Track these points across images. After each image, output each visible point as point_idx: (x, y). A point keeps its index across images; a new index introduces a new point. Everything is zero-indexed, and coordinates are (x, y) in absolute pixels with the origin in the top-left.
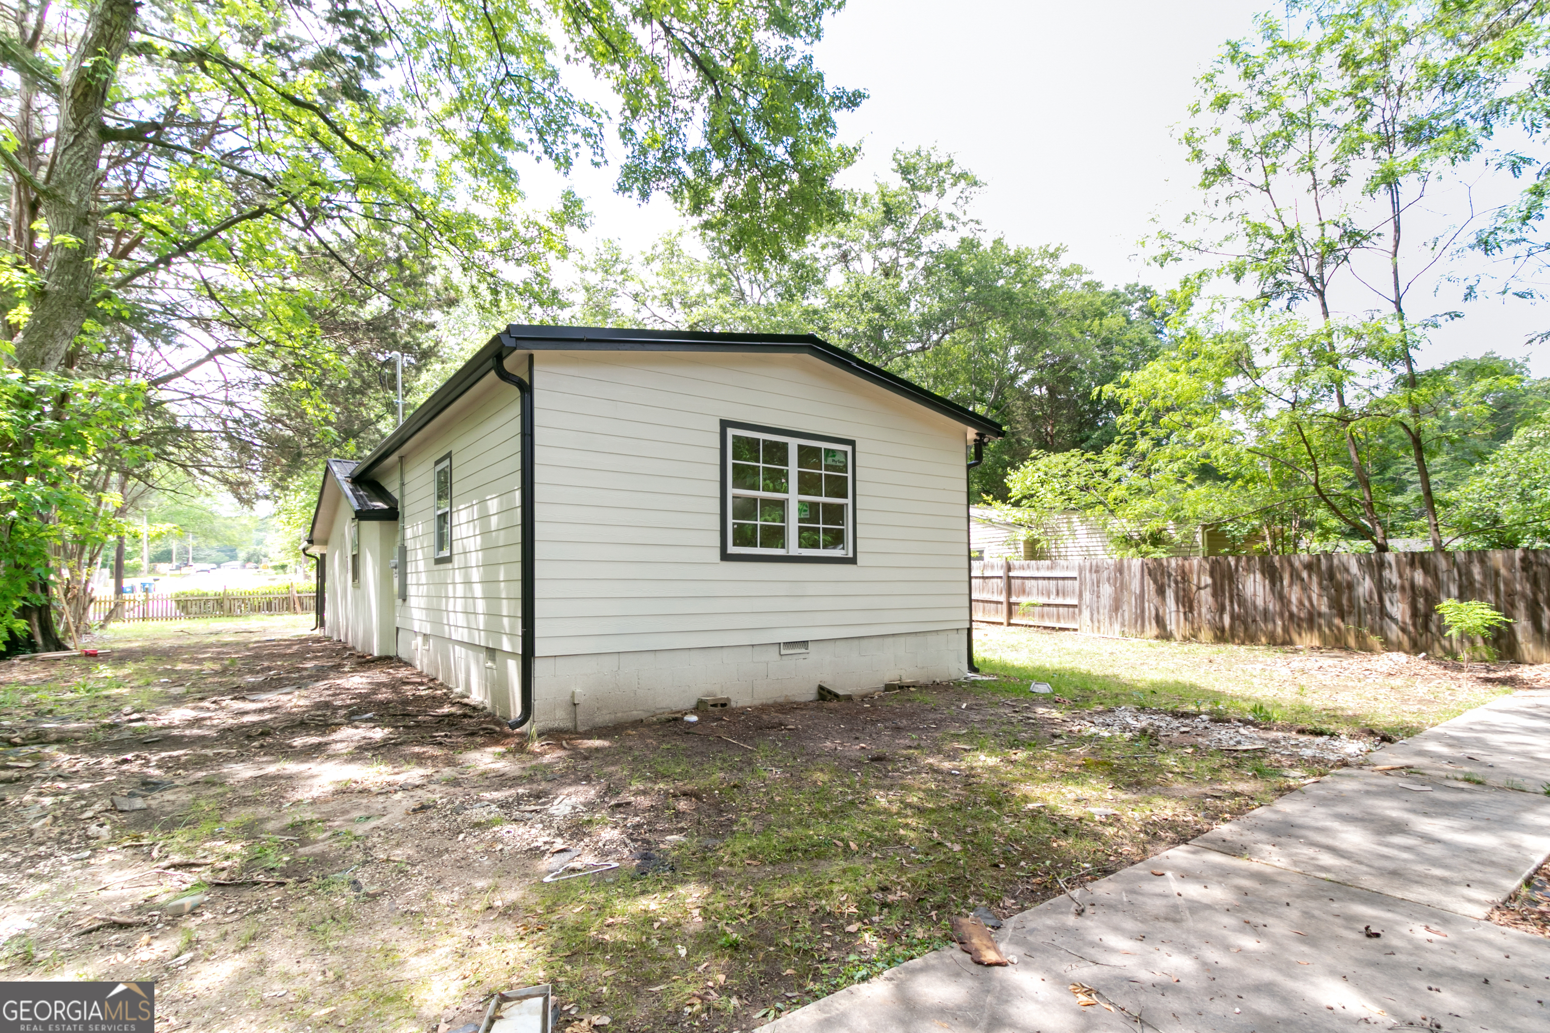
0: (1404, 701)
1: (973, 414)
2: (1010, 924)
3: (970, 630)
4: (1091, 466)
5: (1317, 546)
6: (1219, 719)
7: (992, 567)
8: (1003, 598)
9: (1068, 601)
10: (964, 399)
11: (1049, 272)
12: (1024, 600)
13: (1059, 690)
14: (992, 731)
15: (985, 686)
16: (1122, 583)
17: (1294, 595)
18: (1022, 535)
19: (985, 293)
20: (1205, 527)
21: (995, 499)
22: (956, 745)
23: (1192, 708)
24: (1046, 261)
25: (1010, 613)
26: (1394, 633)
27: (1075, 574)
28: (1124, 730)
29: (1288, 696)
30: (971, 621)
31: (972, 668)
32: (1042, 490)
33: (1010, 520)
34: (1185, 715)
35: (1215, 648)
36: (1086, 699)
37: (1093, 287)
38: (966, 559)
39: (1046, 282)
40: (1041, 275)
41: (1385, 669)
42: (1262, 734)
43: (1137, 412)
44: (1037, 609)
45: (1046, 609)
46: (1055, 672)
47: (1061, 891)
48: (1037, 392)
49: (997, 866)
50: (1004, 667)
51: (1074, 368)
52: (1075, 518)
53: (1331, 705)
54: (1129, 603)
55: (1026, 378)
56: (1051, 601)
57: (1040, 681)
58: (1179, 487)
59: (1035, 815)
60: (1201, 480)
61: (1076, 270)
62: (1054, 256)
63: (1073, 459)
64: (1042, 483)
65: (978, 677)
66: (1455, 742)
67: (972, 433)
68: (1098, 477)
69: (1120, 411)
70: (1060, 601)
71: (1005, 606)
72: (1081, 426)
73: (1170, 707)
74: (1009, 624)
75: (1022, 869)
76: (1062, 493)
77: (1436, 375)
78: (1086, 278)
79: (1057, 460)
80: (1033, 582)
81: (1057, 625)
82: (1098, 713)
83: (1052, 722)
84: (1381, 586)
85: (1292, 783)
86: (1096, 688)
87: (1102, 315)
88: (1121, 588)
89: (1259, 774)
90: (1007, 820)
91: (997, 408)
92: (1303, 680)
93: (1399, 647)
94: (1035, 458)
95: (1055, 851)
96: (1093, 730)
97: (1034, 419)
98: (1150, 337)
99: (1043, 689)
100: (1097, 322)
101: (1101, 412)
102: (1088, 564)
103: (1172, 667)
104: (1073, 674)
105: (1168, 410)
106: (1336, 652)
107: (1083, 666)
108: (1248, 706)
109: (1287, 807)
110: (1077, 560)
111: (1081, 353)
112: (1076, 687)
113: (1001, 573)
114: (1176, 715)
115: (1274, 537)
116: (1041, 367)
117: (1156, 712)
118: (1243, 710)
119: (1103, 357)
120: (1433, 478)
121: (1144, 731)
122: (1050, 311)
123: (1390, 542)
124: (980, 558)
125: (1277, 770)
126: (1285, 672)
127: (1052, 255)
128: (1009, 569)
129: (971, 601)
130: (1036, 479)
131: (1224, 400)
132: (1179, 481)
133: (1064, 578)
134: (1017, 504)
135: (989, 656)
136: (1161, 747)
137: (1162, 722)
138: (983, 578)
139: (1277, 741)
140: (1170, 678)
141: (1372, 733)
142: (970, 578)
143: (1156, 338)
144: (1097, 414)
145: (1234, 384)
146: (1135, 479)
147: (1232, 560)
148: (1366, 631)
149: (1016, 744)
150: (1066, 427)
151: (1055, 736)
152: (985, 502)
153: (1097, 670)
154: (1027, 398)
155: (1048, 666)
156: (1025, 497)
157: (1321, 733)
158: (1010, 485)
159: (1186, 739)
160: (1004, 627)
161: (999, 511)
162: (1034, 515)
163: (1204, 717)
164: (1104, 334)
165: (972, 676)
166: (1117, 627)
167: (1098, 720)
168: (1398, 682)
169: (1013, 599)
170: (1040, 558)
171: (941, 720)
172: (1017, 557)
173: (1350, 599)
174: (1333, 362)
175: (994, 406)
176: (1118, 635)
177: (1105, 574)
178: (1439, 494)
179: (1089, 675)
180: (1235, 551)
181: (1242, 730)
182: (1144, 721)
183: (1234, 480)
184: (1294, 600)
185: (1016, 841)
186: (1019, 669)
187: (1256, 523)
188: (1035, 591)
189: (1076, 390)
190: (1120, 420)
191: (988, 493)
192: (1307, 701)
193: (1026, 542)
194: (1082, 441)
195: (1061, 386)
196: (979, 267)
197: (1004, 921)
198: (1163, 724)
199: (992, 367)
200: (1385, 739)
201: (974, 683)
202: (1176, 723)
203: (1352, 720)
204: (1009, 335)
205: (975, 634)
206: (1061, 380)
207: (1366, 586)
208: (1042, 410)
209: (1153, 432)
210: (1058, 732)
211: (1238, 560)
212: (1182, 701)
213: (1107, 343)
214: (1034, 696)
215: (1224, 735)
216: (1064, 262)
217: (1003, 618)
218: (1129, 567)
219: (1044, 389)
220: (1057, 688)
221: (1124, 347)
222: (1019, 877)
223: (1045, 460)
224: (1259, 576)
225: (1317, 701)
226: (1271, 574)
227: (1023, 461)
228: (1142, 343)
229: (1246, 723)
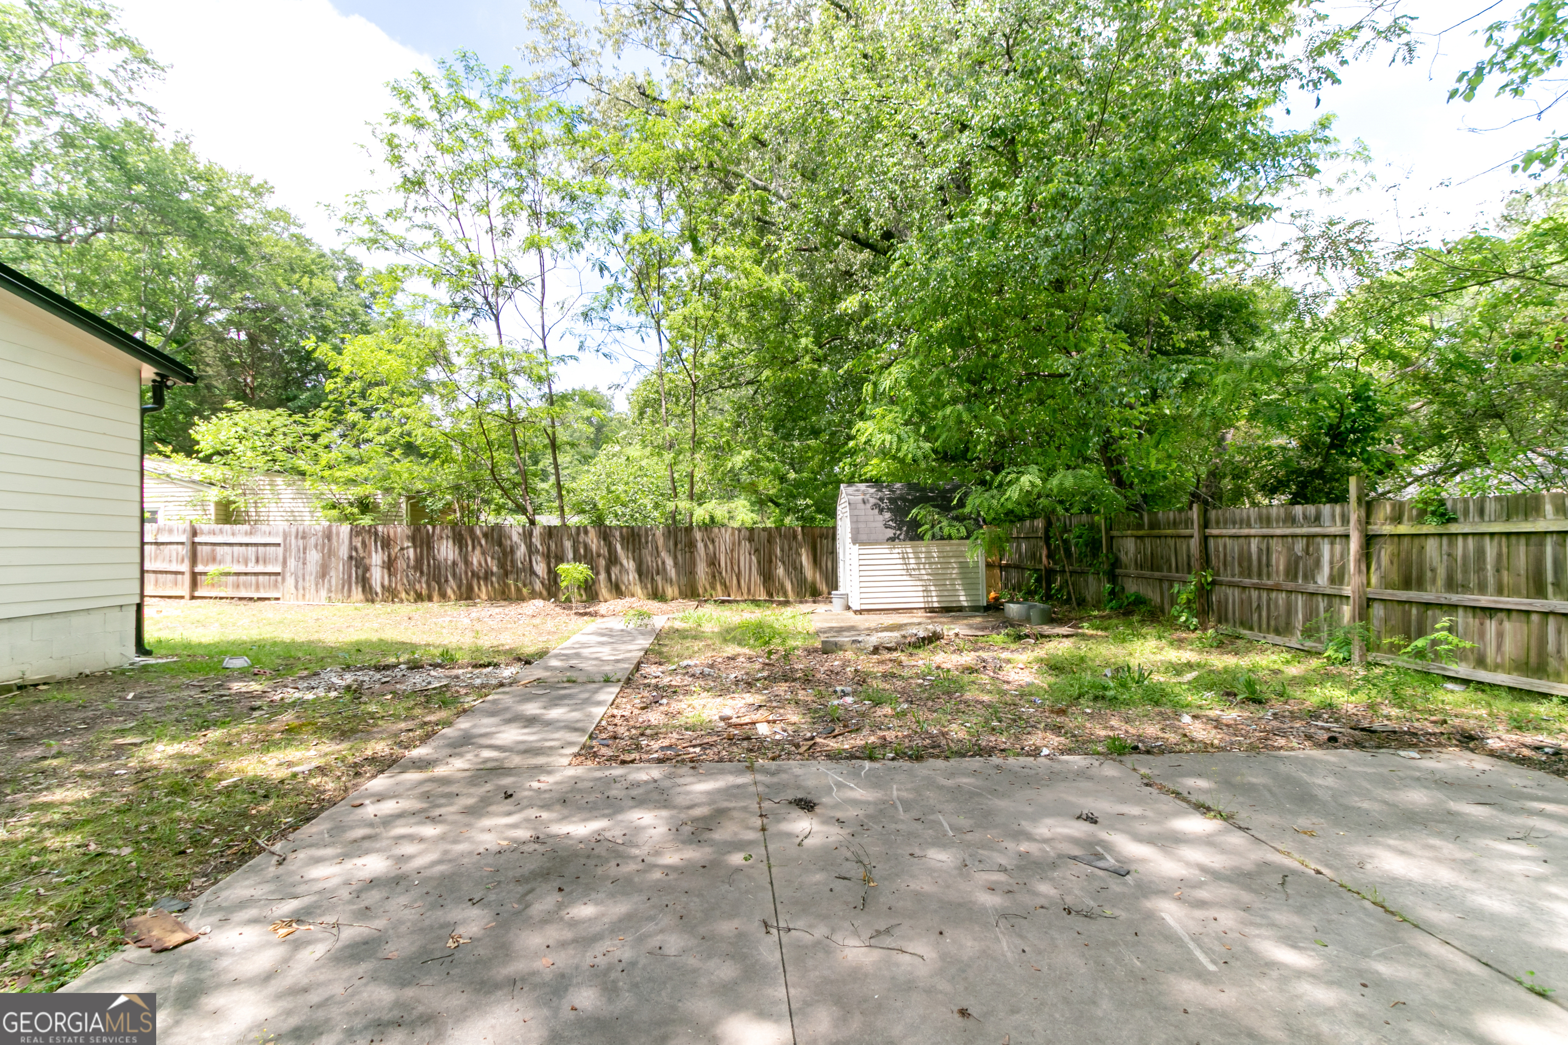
0: (540, 634)
1: (142, 344)
2: (199, 902)
3: (139, 608)
4: (300, 429)
5: (492, 519)
6: (415, 666)
7: (171, 531)
8: (185, 567)
9: (270, 569)
10: (129, 322)
11: (249, 207)
12: (212, 569)
13: (259, 661)
14: (173, 717)
15: (161, 670)
16: (330, 550)
17: (476, 558)
18: (214, 495)
19: (162, 201)
20: (409, 498)
21: (174, 451)
22: (120, 741)
23: (392, 660)
24: (246, 193)
25: (194, 584)
26: (538, 586)
27: (279, 540)
28: (329, 690)
29: (467, 641)
30: (142, 596)
31: (141, 648)
32: (241, 447)
33: (196, 477)
34: (387, 667)
35: (414, 606)
36: (289, 667)
37: (302, 242)
38: (137, 522)
39: (247, 217)
40: (240, 207)
41: (530, 613)
42: (447, 672)
43: (348, 380)
44: (231, 579)
45: (242, 578)
46: (253, 643)
47: (262, 850)
48: (233, 334)
49: (184, 852)
50: (188, 646)
51: (280, 321)
52: (279, 480)
53: (496, 643)
54: (337, 569)
55: (221, 316)
56: (249, 570)
57: (234, 656)
58: (387, 460)
59: (228, 792)
60: (406, 454)
61: (282, 216)
62: (258, 192)
63: (279, 418)
64: (240, 439)
65: (151, 661)
66: (567, 657)
67: (149, 372)
68: (306, 441)
69: (330, 375)
70: (260, 568)
71: (187, 578)
72: (287, 384)
73: (373, 663)
74: (193, 598)
75: (215, 845)
76: (265, 453)
77: (564, 397)
78: (293, 230)
79: (259, 418)
80: (226, 548)
81: (256, 595)
82: (301, 678)
83: (251, 695)
84: (531, 549)
85: (466, 706)
86: (300, 655)
87: (312, 274)
88: (329, 554)
89: (444, 704)
90: (195, 805)
91: (177, 342)
92: (478, 626)
93: (541, 596)
94: (230, 410)
95: (254, 817)
96: (298, 695)
97: (230, 366)
98: (361, 310)
99: (239, 663)
100: (306, 279)
101: (310, 373)
102: (294, 530)
103: (376, 626)
104: (275, 644)
105: (377, 384)
106: (503, 603)
107: (286, 635)
108: (437, 652)
109: (463, 724)
110: (282, 526)
111: (288, 307)
112: (278, 657)
113: (183, 539)
114: (378, 668)
115: (462, 508)
116: (242, 310)
117: (360, 669)
118: (433, 656)
119: (312, 317)
120: (563, 473)
121: (348, 688)
122: (251, 251)
123: (537, 518)
124: (154, 520)
125: (456, 699)
126: (467, 621)
127: (253, 190)
128: (194, 533)
129: (143, 572)
130: (232, 434)
131: (427, 387)
132: (387, 454)
133: (265, 545)
134: (207, 459)
135: (165, 635)
136: (364, 699)
137: (365, 677)
138: (156, 543)
139: (457, 677)
140: (374, 637)
141: (519, 659)
142: (143, 543)
143: (367, 314)
144: (307, 374)
145: (434, 374)
146: (347, 448)
147: (430, 527)
148: (520, 584)
149: (206, 725)
150: (270, 382)
151: (254, 709)
152: (160, 453)
153: (301, 637)
154: (220, 340)
155: (245, 638)
156: (218, 453)
157: (489, 665)
158: (197, 437)
159: (387, 687)
160: (186, 602)
161: (180, 465)
162: (229, 474)
163: (403, 666)
164: (314, 294)
165: (142, 660)
166: (323, 593)
167: (302, 684)
168: (537, 621)
169: (199, 568)
170: (236, 522)
171: (94, 718)
172: (207, 523)
173: (512, 561)
174: (502, 376)
175: (171, 338)
176: (324, 601)
177: (313, 541)
178: (567, 484)
179: (293, 643)
180: (432, 521)
181: (433, 673)
182: (349, 678)
183: (434, 457)
184: (475, 562)
185: (208, 821)
186: (207, 646)
187: (449, 497)
188: (229, 558)
189: (282, 345)
190: (329, 386)
191: (163, 441)
192: (480, 642)
193: (218, 504)
194: (289, 400)
195: (264, 337)
196: (153, 165)
197: (194, 900)
198: (367, 679)
199: (172, 291)
200: (528, 662)
201: (145, 668)
202: (378, 676)
203: (510, 652)
204: (196, 261)
205: (147, 612)
206: (264, 329)
207: (522, 551)
208: (240, 357)
209: (361, 403)
210: (259, 703)
211: (434, 527)
212: (384, 655)
213: (317, 304)
214: (228, 672)
215: (417, 680)
216: (271, 203)
217: (185, 591)
218: (338, 534)
219: (243, 336)
220: (256, 660)
221: (335, 313)
222: (210, 855)
223: (245, 414)
224: (450, 542)
225: (487, 642)
226: (459, 539)
227: (214, 411)
228: (354, 315)
229: (435, 666)
